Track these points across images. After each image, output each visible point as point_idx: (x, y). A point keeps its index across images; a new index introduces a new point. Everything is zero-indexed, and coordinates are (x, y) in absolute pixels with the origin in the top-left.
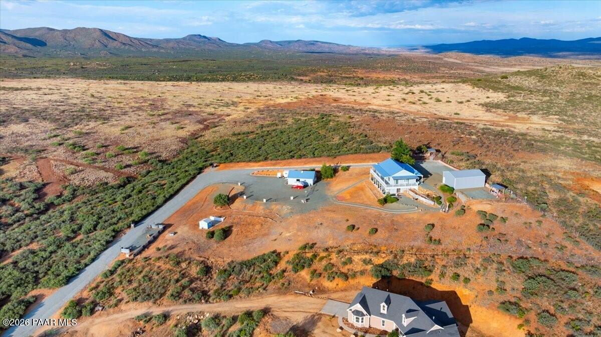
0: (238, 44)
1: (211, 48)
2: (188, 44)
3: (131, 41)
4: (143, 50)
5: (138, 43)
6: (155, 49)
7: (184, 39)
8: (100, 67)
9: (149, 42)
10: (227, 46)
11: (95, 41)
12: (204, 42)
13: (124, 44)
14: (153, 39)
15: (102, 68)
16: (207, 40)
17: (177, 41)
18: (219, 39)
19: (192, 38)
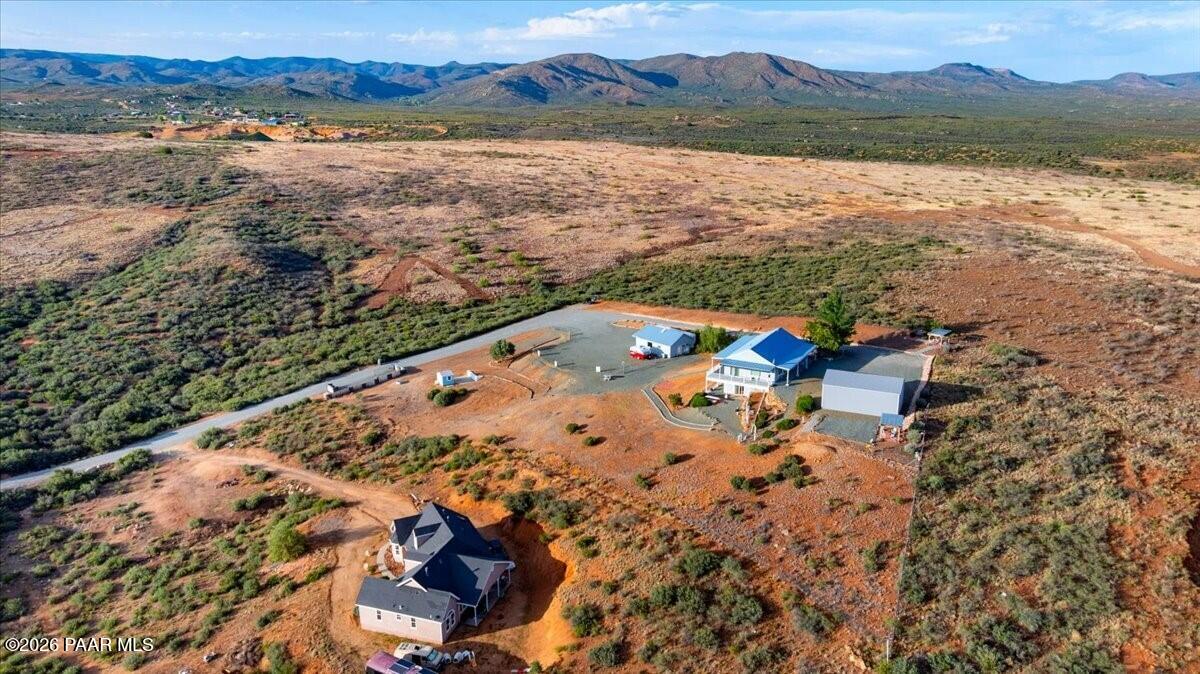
0: (1052, 84)
1: (983, 91)
2: (936, 83)
3: (820, 77)
4: (838, 94)
5: (832, 80)
6: (861, 94)
7: (933, 73)
8: (719, 126)
9: (854, 80)
10: (1025, 87)
11: (756, 76)
12: (975, 80)
13: (805, 82)
14: (868, 74)
15: (723, 126)
16: (982, 74)
17: (916, 77)
18: (1012, 73)
19: (951, 71)
